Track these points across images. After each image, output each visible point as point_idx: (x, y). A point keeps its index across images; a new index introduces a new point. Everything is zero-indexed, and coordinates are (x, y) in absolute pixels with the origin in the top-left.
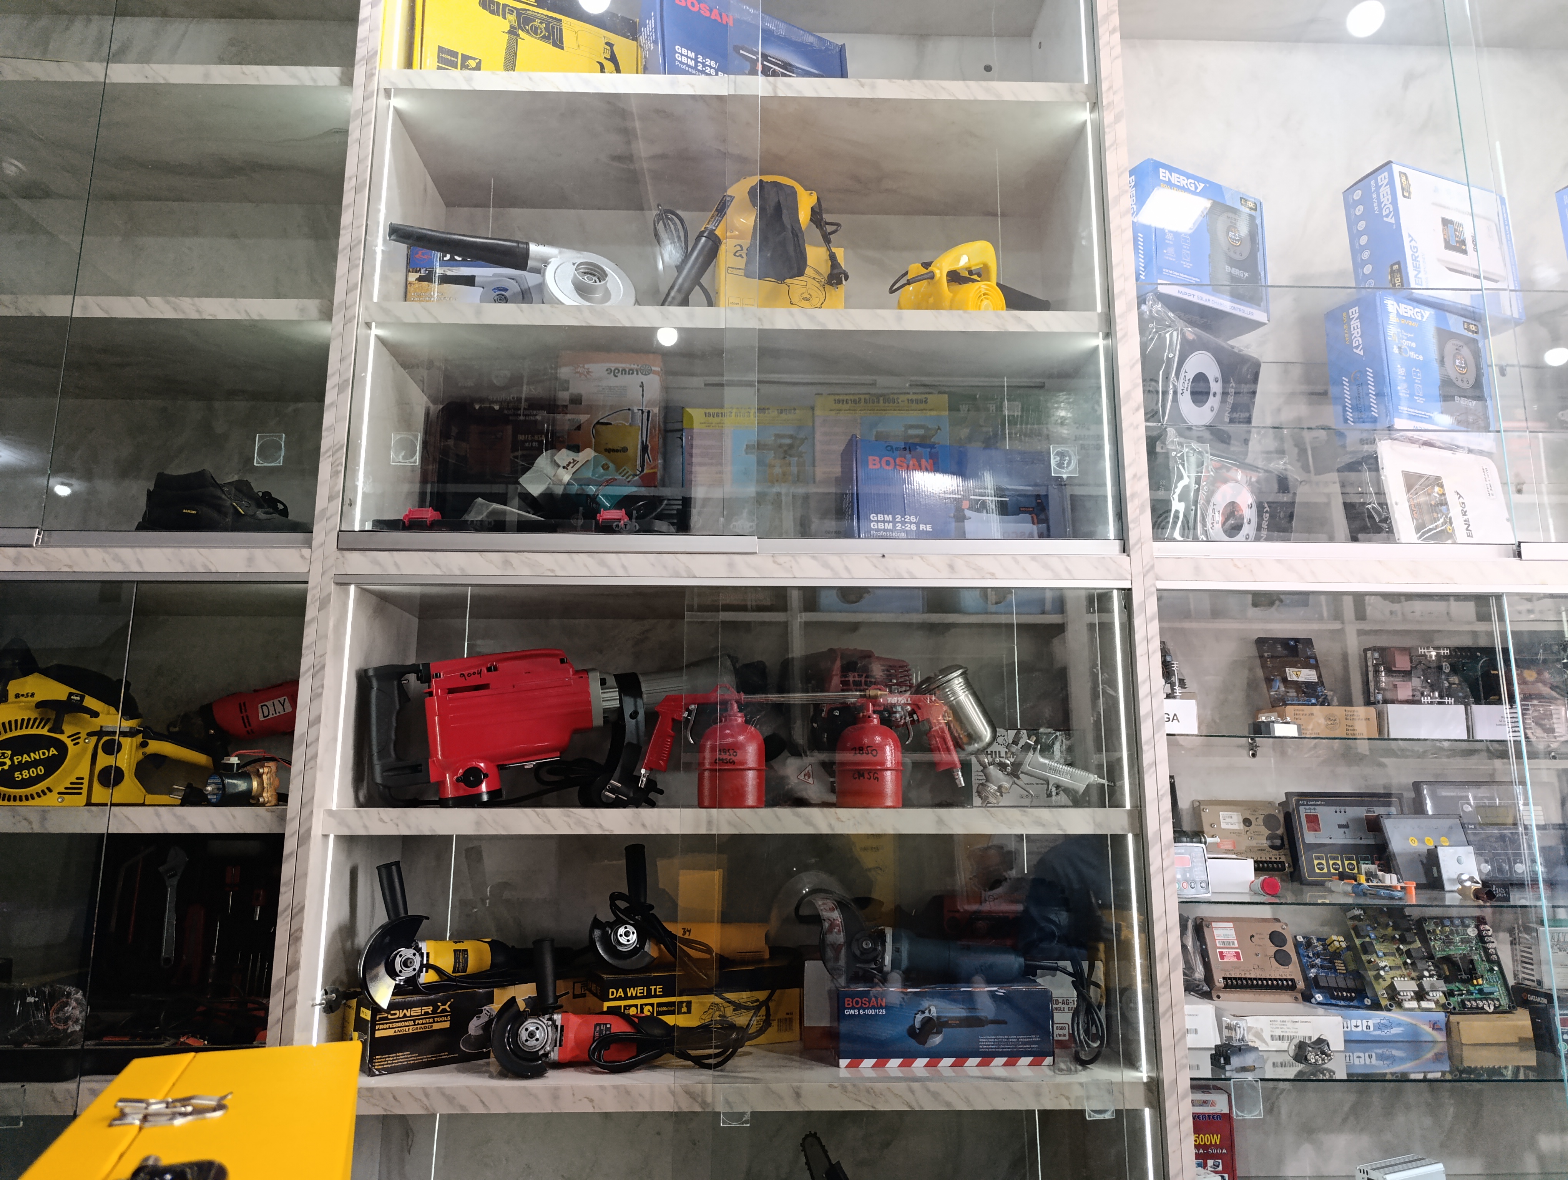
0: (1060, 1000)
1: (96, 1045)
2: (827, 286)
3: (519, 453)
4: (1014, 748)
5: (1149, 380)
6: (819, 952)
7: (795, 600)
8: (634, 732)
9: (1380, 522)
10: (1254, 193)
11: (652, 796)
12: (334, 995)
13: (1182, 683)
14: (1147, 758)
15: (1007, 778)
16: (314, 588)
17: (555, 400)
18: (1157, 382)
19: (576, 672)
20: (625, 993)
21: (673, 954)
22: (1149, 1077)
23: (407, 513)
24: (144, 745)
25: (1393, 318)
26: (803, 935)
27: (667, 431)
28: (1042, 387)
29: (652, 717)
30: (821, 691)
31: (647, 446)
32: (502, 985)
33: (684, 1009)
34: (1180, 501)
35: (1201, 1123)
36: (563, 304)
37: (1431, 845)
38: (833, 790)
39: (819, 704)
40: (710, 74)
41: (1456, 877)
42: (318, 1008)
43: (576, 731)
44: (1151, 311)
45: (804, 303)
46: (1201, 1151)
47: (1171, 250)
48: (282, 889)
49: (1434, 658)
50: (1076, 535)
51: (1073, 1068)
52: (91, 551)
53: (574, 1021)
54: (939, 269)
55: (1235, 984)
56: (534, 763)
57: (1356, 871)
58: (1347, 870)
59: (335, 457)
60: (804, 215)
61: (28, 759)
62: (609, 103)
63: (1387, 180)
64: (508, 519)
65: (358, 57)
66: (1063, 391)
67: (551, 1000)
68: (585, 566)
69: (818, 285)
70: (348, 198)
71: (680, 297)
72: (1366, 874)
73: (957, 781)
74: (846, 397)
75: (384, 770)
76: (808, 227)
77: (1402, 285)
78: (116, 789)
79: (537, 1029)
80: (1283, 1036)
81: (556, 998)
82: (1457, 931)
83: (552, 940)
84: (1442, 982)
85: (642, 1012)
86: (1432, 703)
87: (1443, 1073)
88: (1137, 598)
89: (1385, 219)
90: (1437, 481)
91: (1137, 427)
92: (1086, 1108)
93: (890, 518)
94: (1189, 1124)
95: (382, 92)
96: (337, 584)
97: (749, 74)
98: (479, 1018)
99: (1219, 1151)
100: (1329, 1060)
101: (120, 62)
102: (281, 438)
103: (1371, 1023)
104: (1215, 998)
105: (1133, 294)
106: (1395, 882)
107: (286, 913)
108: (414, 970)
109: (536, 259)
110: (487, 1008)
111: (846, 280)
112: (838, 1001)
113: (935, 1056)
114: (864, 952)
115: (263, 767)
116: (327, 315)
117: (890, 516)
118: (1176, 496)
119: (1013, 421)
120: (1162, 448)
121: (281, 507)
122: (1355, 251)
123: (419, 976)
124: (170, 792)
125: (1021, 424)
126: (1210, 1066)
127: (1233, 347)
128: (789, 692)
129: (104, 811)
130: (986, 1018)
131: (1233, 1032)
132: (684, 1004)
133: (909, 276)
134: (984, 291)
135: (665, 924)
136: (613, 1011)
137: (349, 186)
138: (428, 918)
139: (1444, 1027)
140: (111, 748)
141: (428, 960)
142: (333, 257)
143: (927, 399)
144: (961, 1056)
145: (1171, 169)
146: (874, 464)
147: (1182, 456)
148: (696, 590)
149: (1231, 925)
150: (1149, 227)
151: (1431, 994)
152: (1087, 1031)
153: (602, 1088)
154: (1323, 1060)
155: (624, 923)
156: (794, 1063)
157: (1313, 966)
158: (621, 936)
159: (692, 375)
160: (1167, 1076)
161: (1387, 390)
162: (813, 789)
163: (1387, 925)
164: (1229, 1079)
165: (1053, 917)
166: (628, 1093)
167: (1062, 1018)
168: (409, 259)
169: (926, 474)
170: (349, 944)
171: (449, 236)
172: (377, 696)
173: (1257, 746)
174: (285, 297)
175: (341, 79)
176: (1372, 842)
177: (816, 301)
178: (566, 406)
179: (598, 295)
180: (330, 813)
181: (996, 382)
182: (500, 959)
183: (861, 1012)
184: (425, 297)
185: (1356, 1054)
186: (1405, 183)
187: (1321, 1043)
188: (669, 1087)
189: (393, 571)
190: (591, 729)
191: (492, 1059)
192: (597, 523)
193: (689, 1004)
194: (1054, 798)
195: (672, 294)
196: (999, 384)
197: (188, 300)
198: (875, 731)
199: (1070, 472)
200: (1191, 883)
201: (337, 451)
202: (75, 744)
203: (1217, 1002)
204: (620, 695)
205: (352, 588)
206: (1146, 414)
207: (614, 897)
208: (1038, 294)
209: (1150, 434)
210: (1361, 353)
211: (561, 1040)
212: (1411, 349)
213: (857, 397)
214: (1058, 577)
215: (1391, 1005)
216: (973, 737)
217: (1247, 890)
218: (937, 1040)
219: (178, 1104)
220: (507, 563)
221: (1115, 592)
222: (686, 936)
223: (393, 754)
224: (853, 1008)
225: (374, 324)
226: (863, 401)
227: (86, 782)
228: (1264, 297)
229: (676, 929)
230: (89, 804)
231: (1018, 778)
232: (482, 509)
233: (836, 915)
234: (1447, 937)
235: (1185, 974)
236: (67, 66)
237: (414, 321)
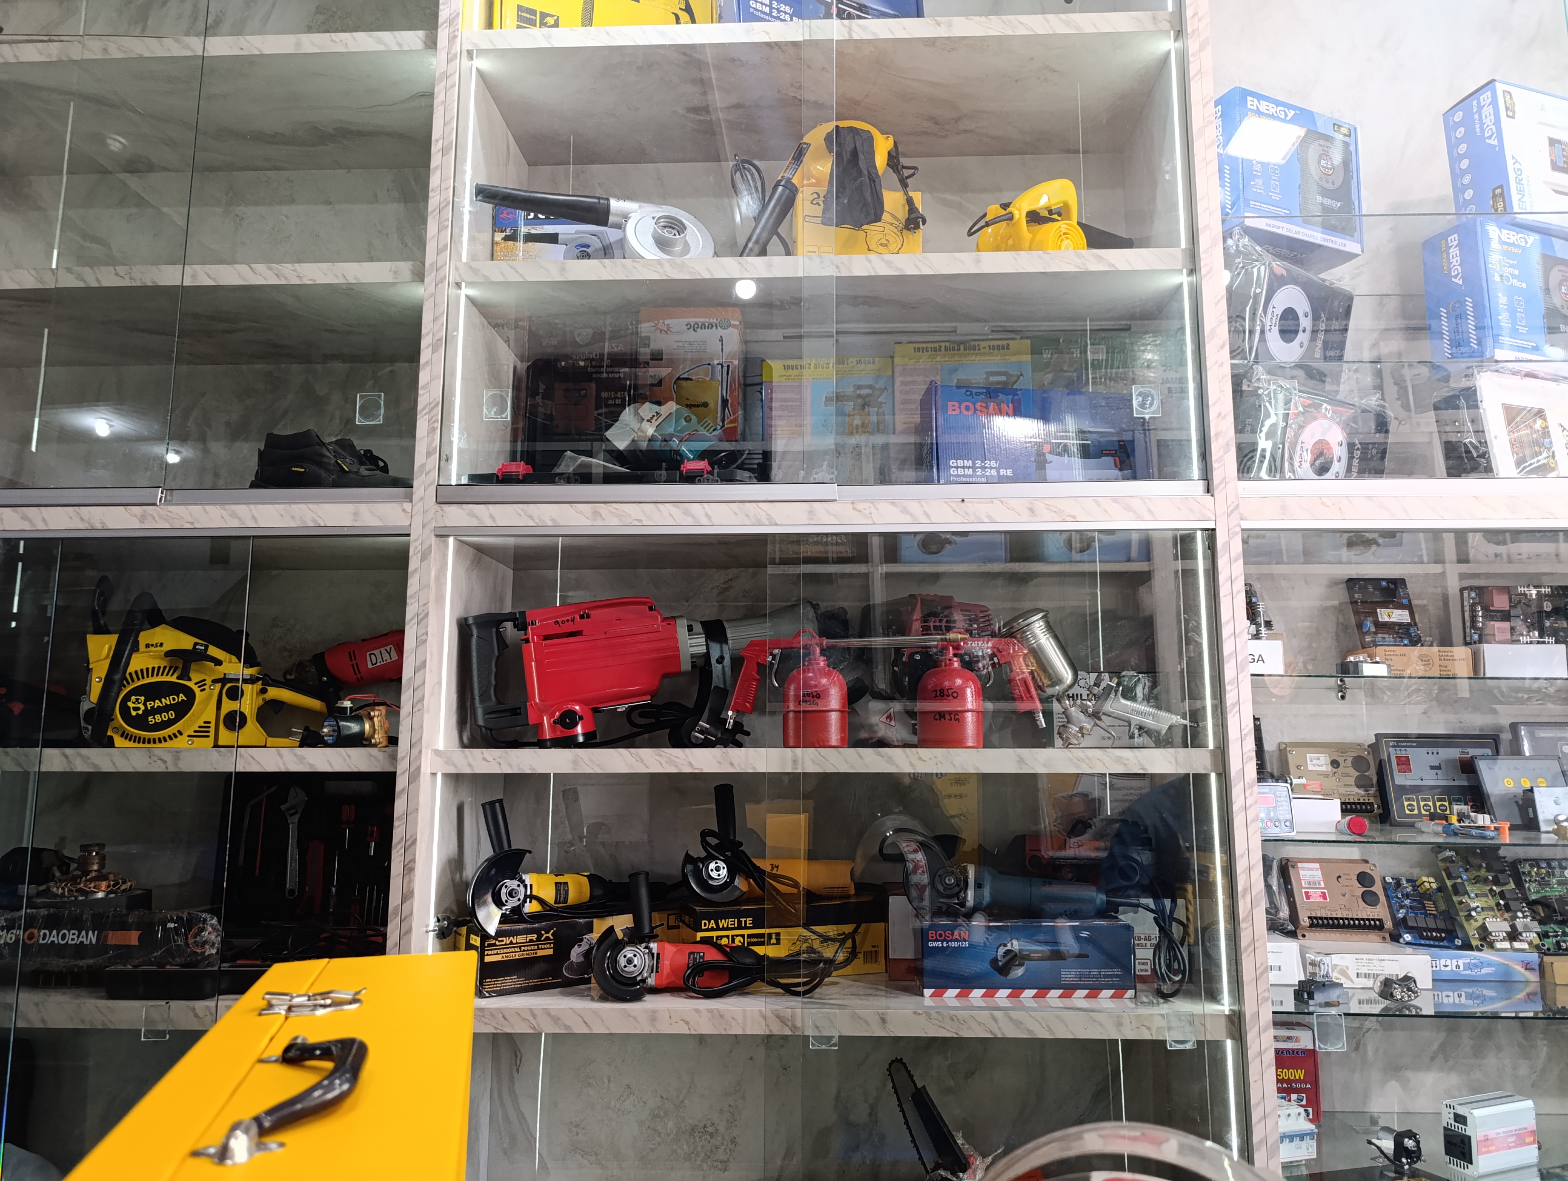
0: (1143, 936)
1: (231, 967)
2: (905, 232)
3: (603, 410)
4: (1096, 690)
5: (1235, 317)
6: (903, 888)
7: (876, 548)
8: (721, 676)
9: (1478, 457)
10: (1347, 118)
11: (739, 737)
12: (446, 922)
13: (1268, 624)
14: (1230, 698)
15: (1089, 719)
16: (415, 540)
17: (636, 354)
18: (1244, 319)
19: (664, 619)
20: (717, 924)
21: (762, 888)
22: (1231, 1010)
23: (500, 467)
24: (263, 691)
25: (1495, 245)
26: (888, 873)
27: (746, 385)
28: (1127, 329)
29: (737, 662)
30: (903, 635)
31: (727, 400)
32: (601, 916)
33: (773, 941)
34: (1267, 439)
35: (1283, 1059)
36: (643, 258)
37: (1528, 786)
38: (915, 732)
39: (900, 648)
40: (785, 20)
41: (1552, 818)
42: (431, 934)
43: (665, 676)
44: (1237, 246)
45: (881, 249)
46: (1285, 1085)
47: (1260, 181)
48: (396, 823)
49: (1534, 597)
50: (1162, 476)
51: (1155, 1001)
52: (209, 508)
53: (670, 949)
54: (1018, 209)
55: (1320, 924)
56: (626, 706)
57: (1448, 812)
58: (1439, 811)
59: (431, 414)
60: (881, 160)
61: (160, 704)
62: (685, 54)
63: (1490, 100)
64: (594, 471)
65: (441, 20)
66: (1146, 333)
67: (647, 930)
68: (671, 515)
69: (895, 230)
70: (435, 160)
71: (757, 249)
72: (1458, 815)
73: (1038, 722)
74: (925, 345)
75: (486, 712)
76: (885, 172)
77: (1505, 210)
78: (240, 731)
79: (635, 956)
80: (1369, 974)
81: (652, 929)
82: (1553, 873)
83: (647, 874)
84: (1536, 923)
85: (733, 941)
86: (1531, 643)
87: (1536, 1013)
88: (1221, 539)
89: (1487, 141)
90: (1540, 413)
91: (1222, 365)
92: (1168, 1039)
93: (970, 463)
94: (1270, 1056)
95: (465, 54)
96: (437, 536)
97: (824, 18)
98: (580, 946)
99: (1303, 1086)
100: (1416, 997)
101: (215, 35)
102: (380, 397)
103: (1461, 963)
104: (1300, 937)
105: (1218, 228)
106: (1488, 822)
107: (400, 846)
108: (519, 900)
109: (617, 215)
110: (587, 936)
111: (923, 224)
112: (922, 936)
113: (1017, 988)
114: (948, 887)
115: (374, 710)
116: (419, 276)
117: (970, 462)
118: (1263, 435)
119: (1097, 365)
120: (1249, 386)
121: (381, 464)
122: (1456, 175)
123: (523, 906)
124: (288, 734)
125: (1106, 368)
126: (1293, 1001)
127: (1324, 280)
128: (870, 636)
129: (232, 752)
130: (1068, 951)
131: (1317, 968)
132: (774, 936)
133: (988, 218)
134: (1064, 231)
135: (753, 860)
136: (706, 941)
137: (436, 148)
138: (530, 852)
139: (1537, 968)
140: (234, 694)
141: (531, 892)
142: (422, 220)
143: (1008, 345)
144: (1043, 989)
145: (1260, 97)
146: (953, 410)
147: (1269, 393)
148: (777, 538)
149: (1317, 865)
150: (1236, 158)
151: (1524, 935)
152: (1169, 967)
153: (697, 1011)
154: (1409, 996)
155: (715, 858)
156: (879, 993)
157: (1402, 907)
158: (712, 870)
159: (770, 326)
160: (1249, 1009)
161: (1487, 322)
162: (897, 731)
163: (1480, 867)
164: (1311, 1013)
165: (1135, 856)
166: (721, 1016)
167: (1144, 954)
168: (494, 218)
169: (1006, 418)
170: (458, 877)
171: (532, 195)
172: (478, 644)
173: (1346, 688)
174: (379, 260)
175: (425, 43)
176: (1466, 783)
177: (893, 247)
178: (648, 363)
179: (678, 249)
180: (437, 752)
181: (1078, 325)
182: (599, 892)
183: (945, 944)
184: (510, 256)
185: (1444, 994)
186: (1509, 102)
187: (1407, 981)
188: (760, 1011)
189: (489, 523)
190: (679, 674)
191: (594, 984)
192: (681, 474)
193: (778, 934)
194: (1136, 740)
195: (750, 245)
196: (1082, 328)
197: (289, 266)
198: (954, 673)
199: (1153, 413)
200: (1276, 822)
201: (433, 408)
202: (202, 691)
203: (1302, 941)
204: (706, 641)
205: (451, 540)
206: (1231, 352)
207: (704, 834)
208: (1121, 231)
209: (1236, 372)
210: (1461, 282)
211: (657, 967)
212: (1514, 276)
213: (937, 345)
214: (1139, 518)
215: (1482, 945)
216: (1056, 680)
217: (1334, 830)
218: (1019, 972)
219: (318, 997)
220: (596, 513)
221: (1199, 533)
222: (774, 871)
223: (493, 698)
224: (936, 940)
225: (463, 284)
226: (943, 349)
227: (213, 725)
228: (1358, 228)
229: (764, 865)
230: (216, 746)
231: (1100, 719)
232: (570, 462)
233: (920, 856)
234: (1543, 878)
235: (1268, 912)
236: (169, 42)
237: (502, 279)
